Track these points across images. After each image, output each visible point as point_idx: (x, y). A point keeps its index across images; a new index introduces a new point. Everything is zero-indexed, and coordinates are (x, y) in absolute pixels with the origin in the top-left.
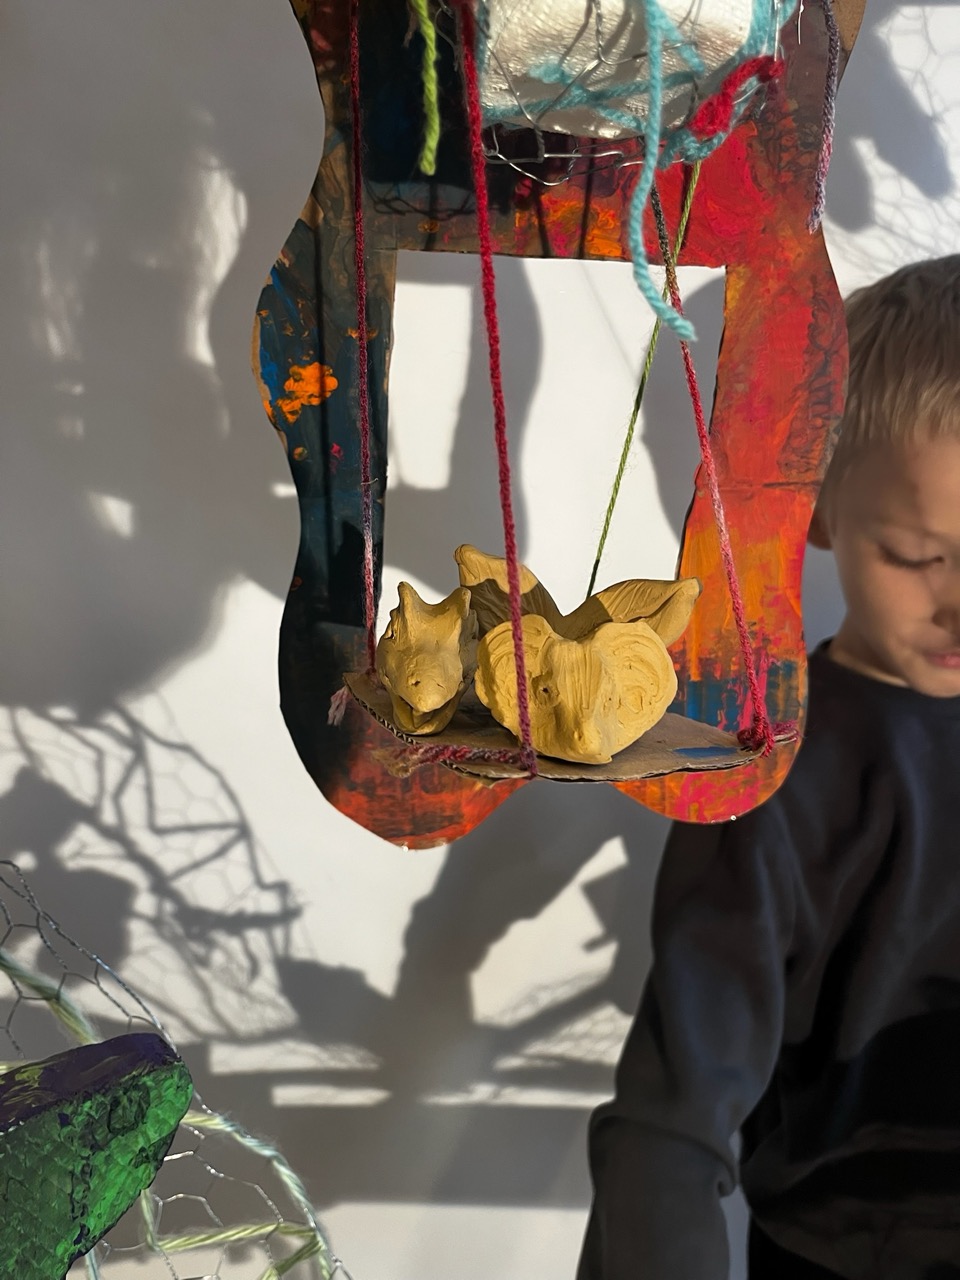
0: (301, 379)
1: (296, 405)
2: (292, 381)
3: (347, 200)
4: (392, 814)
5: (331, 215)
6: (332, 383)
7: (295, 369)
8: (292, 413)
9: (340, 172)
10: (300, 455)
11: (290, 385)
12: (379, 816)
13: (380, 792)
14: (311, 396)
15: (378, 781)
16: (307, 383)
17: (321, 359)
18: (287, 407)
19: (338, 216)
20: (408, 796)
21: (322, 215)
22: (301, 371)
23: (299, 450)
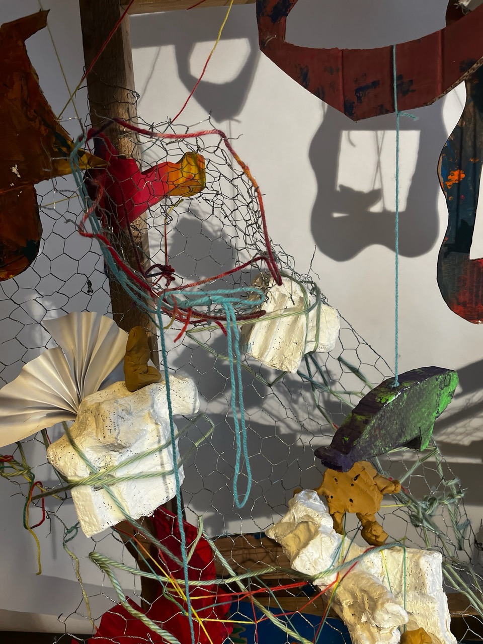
0: (454, 175)
1: (451, 183)
2: (450, 176)
3: (473, 119)
4: (471, 312)
5: (467, 123)
6: (463, 176)
7: (452, 172)
8: (450, 186)
9: (471, 110)
10: (451, 199)
11: (450, 177)
12: (467, 313)
13: (468, 305)
14: (456, 180)
15: (467, 302)
16: (455, 176)
17: (460, 169)
18: (448, 184)
19: (470, 124)
20: (477, 307)
21: (464, 123)
22: (454, 172)
23: (451, 197)
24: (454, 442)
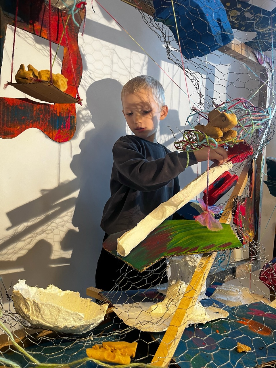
20: (3, 127)
24: (7, 260)
